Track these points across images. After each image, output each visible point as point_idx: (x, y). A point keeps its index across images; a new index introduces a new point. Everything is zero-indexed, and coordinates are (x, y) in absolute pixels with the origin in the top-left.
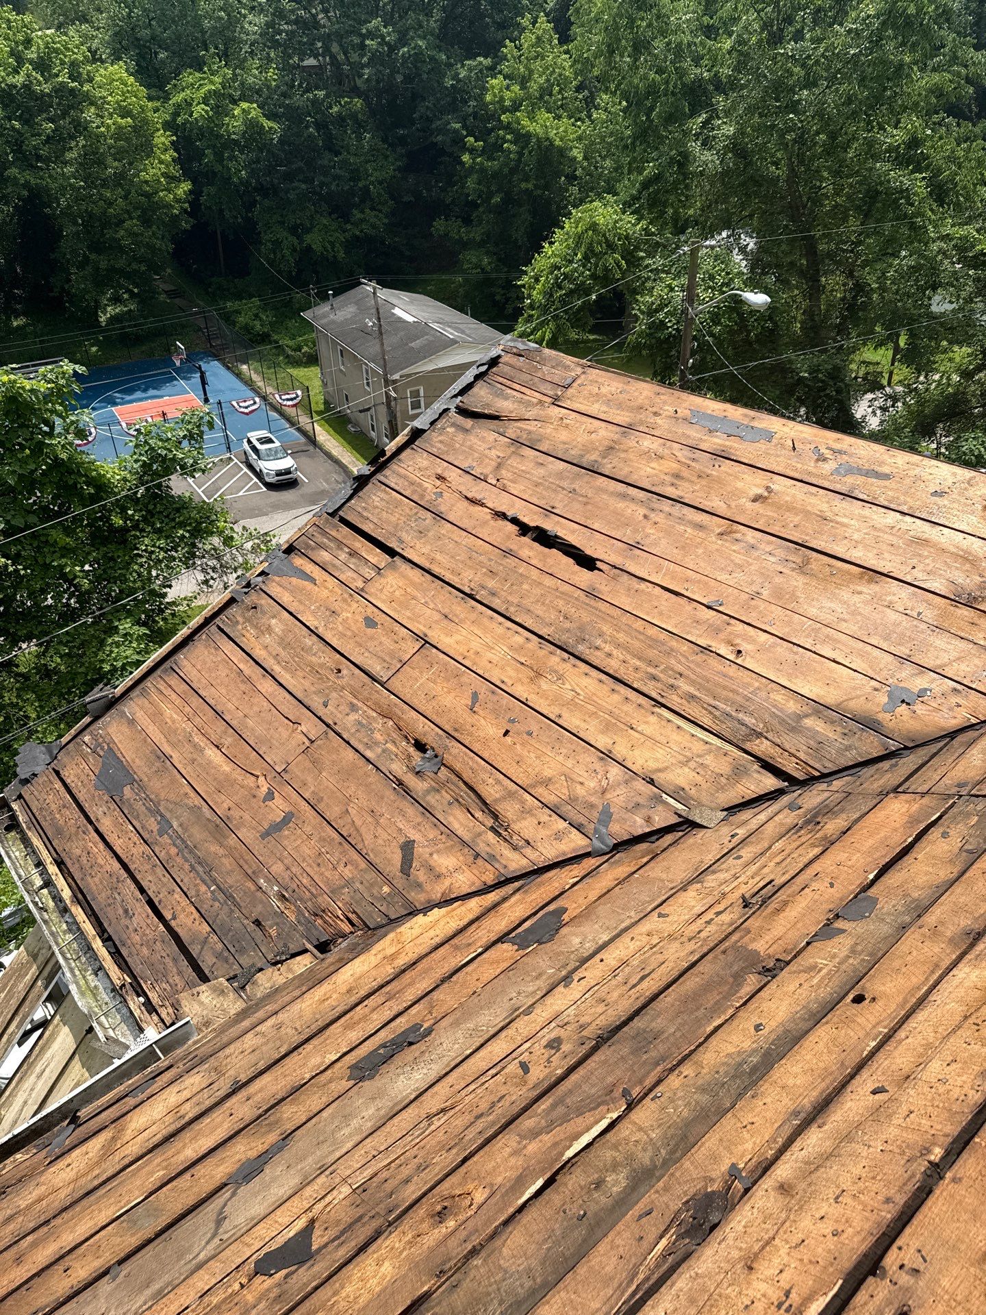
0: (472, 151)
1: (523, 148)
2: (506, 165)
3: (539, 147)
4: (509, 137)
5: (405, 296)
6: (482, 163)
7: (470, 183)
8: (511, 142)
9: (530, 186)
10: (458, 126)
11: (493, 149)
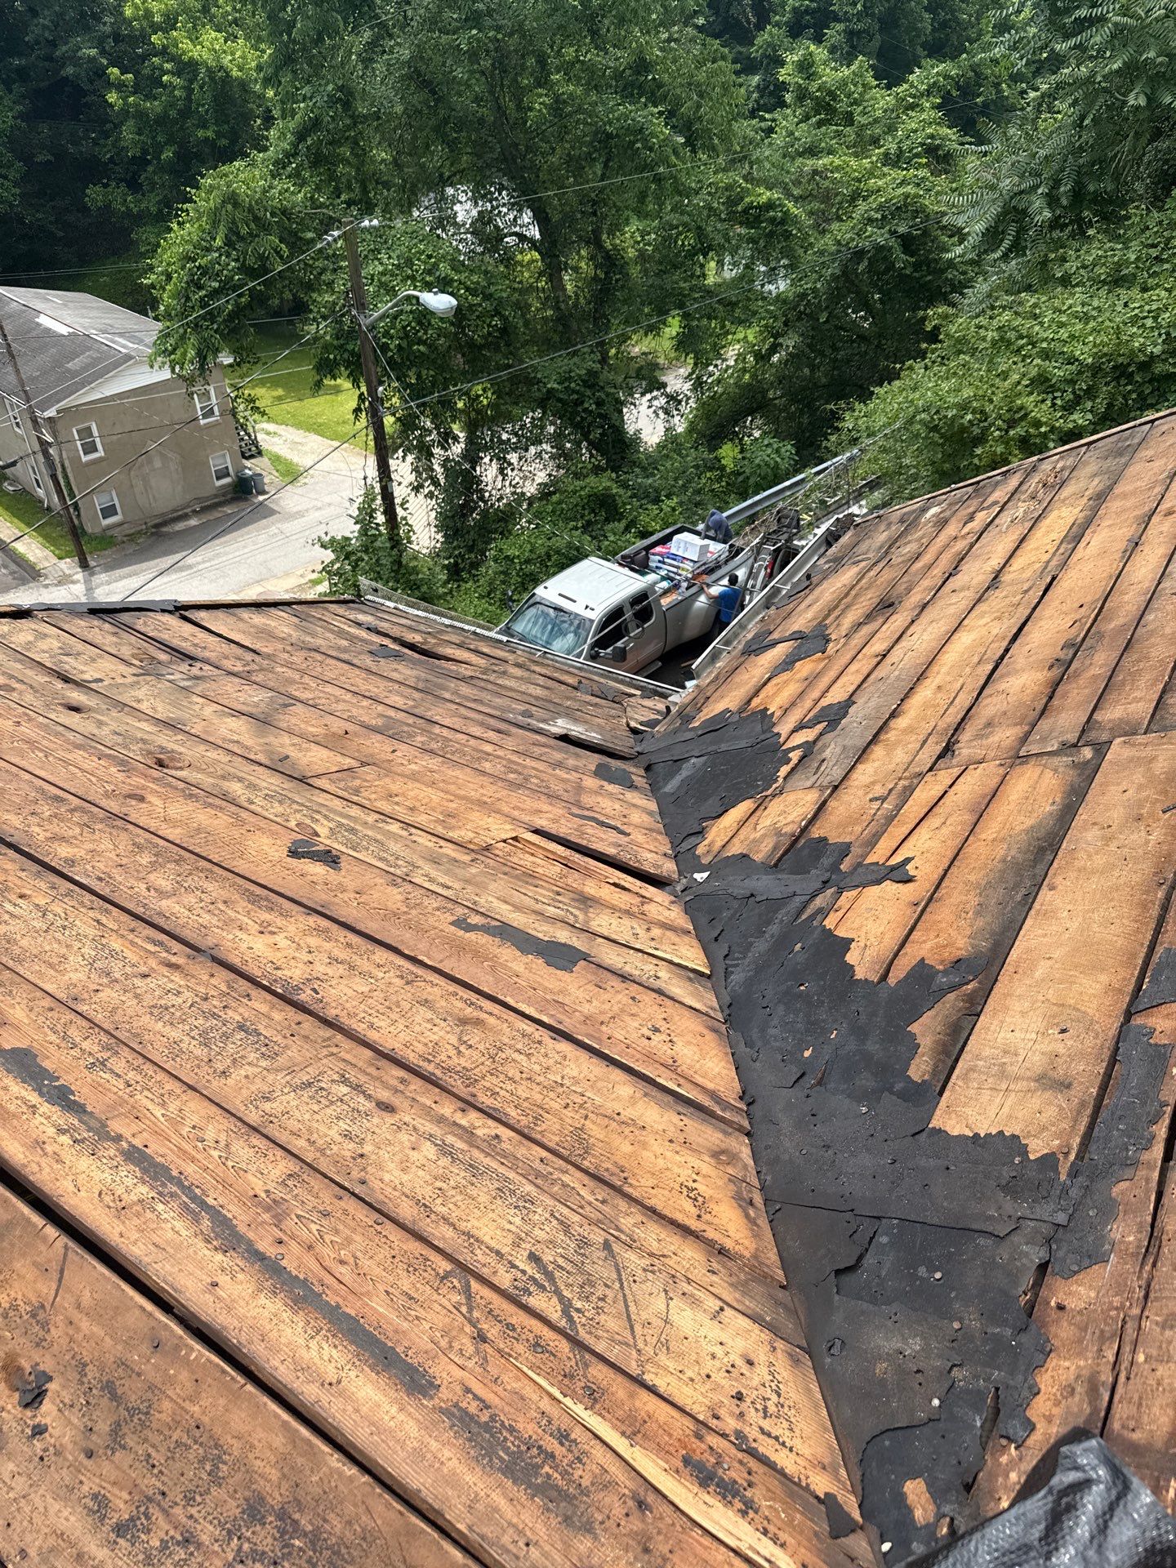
0: (120, 86)
1: (191, 82)
2: (172, 105)
3: (212, 79)
4: (168, 66)
5: (55, 296)
6: (137, 105)
7: (128, 133)
8: (173, 74)
9: (210, 134)
10: (93, 52)
11: (149, 85)
